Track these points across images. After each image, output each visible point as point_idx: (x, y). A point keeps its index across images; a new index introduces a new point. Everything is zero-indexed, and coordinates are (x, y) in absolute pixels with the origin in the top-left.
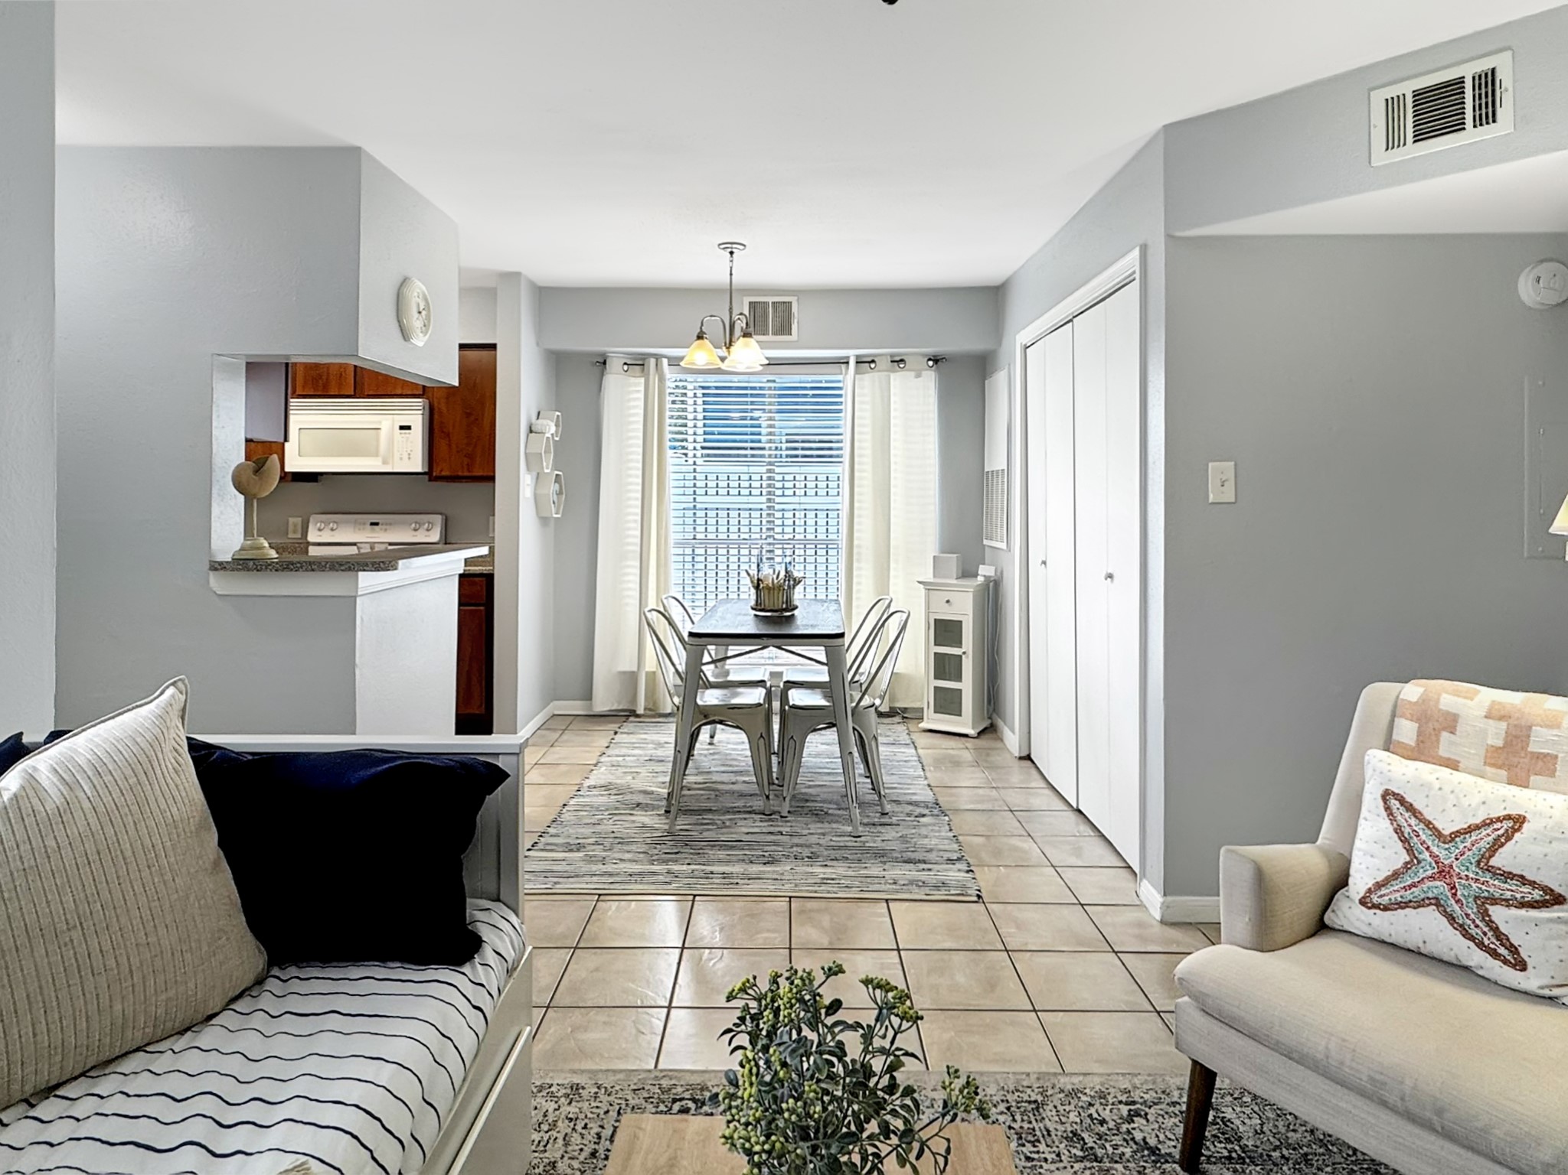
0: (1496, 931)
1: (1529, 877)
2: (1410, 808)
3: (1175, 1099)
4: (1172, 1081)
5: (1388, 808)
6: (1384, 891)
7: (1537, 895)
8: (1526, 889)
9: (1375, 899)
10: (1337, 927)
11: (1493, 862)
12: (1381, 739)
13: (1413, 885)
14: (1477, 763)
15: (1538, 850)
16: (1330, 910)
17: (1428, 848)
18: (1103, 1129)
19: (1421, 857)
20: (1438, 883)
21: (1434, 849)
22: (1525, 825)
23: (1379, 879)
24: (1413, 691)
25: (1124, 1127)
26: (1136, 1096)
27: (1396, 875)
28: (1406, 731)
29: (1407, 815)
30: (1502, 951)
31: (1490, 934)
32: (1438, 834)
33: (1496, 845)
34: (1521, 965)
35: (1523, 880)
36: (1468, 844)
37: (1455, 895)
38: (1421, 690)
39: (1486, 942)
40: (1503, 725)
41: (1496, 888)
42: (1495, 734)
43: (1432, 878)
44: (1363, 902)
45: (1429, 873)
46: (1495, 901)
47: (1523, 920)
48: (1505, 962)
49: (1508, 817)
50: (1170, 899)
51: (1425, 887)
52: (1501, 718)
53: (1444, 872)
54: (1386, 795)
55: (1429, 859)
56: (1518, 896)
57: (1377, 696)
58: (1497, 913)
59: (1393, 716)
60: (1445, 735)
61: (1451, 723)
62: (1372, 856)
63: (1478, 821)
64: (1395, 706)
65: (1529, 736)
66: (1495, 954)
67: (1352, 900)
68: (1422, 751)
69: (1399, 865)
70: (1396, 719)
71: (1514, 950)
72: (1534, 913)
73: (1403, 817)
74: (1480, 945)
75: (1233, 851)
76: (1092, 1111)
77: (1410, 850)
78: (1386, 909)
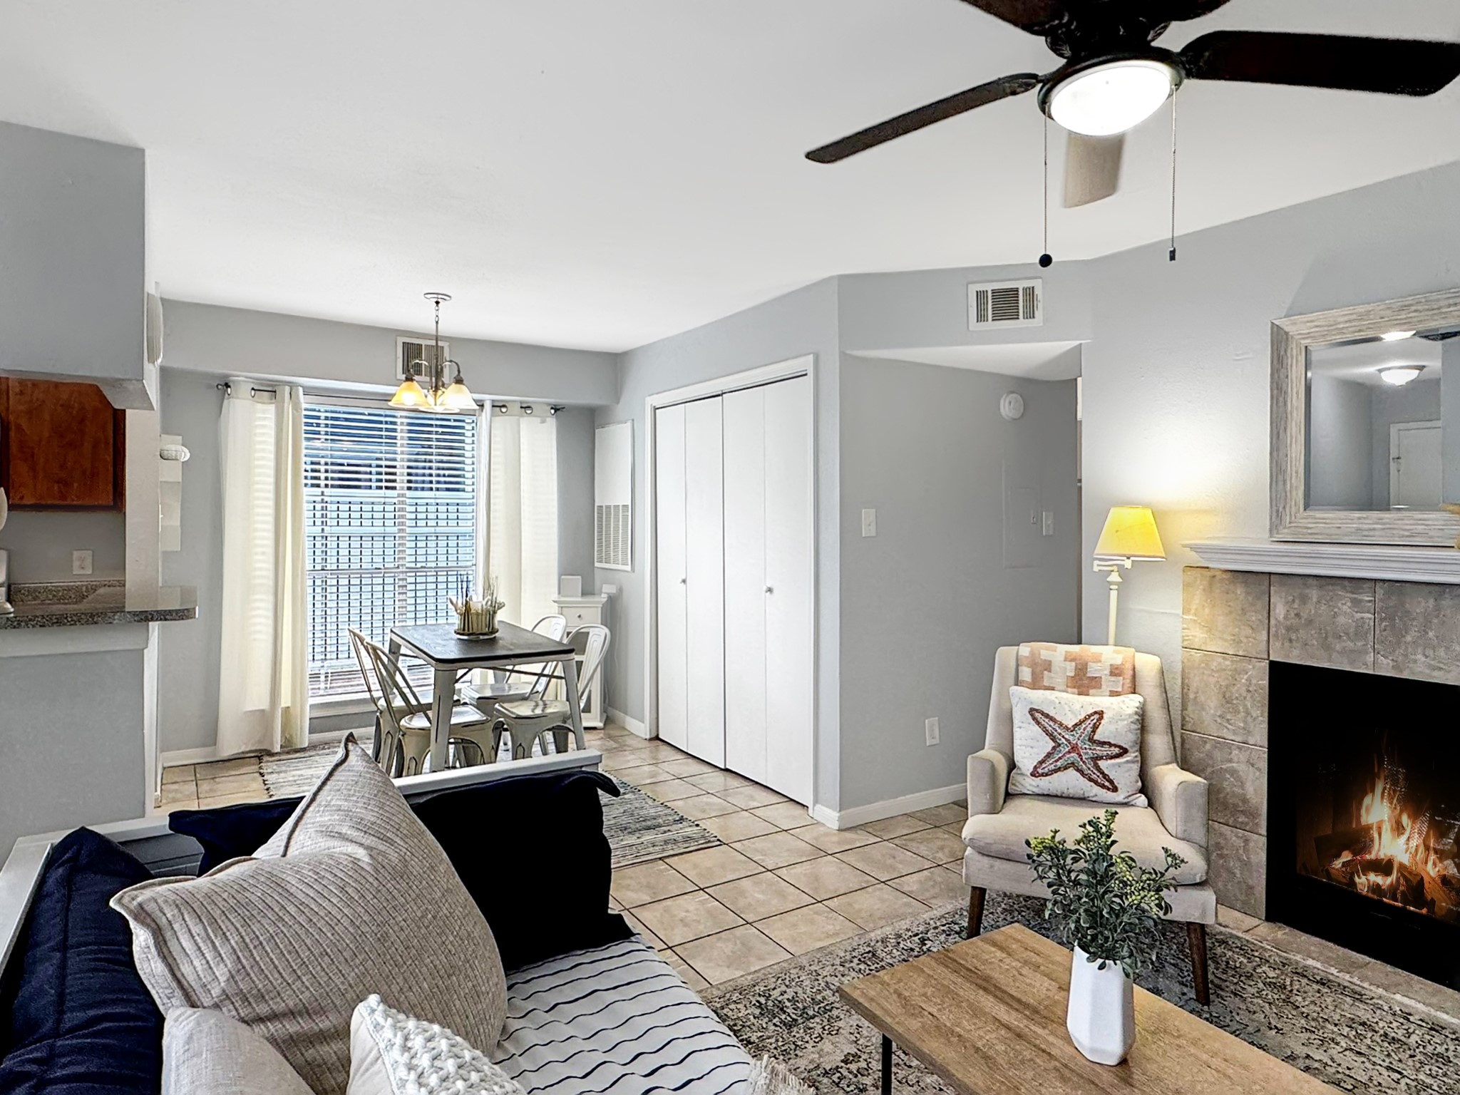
0: (1103, 773)
1: (1113, 742)
2: (1047, 716)
3: (934, 925)
4: (924, 916)
5: (1034, 719)
6: (1044, 765)
7: (1117, 750)
8: (1113, 748)
9: (1040, 771)
10: (1016, 792)
11: (1096, 737)
12: (1012, 680)
13: (1060, 758)
14: (1064, 687)
15: (1112, 728)
16: (1010, 784)
17: (1063, 737)
18: (916, 953)
19: (1060, 742)
20: (1072, 755)
21: (1067, 737)
22: (1104, 715)
23: (1040, 759)
24: (1025, 649)
25: (924, 948)
26: (915, 930)
27: (1049, 755)
28: (1026, 674)
29: (1047, 720)
30: (1107, 784)
31: (1101, 776)
32: (1067, 728)
33: (1095, 728)
34: (1115, 789)
35: (1110, 744)
36: (1082, 730)
37: (1081, 759)
38: (1029, 649)
39: (1099, 781)
40: (1074, 664)
41: (1100, 751)
42: (1070, 669)
43: (1069, 752)
44: (1033, 775)
45: (1067, 750)
46: (1101, 758)
47: (1114, 765)
48: (1109, 789)
49: (1096, 713)
50: (843, 812)
51: (1066, 758)
52: (1071, 661)
53: (1074, 748)
54: (1032, 711)
55: (1065, 742)
56: (1110, 753)
57: (1006, 655)
58: (1102, 764)
59: (1018, 666)
60: (1046, 672)
61: (1048, 666)
62: (1032, 747)
63: (1082, 717)
64: (1017, 660)
65: (1087, 669)
66: (1103, 786)
67: (1027, 776)
68: (1035, 684)
69: (1049, 749)
70: (1020, 668)
71: (1111, 782)
72: (1118, 760)
73: (1045, 722)
74: (1096, 783)
75: (976, 757)
76: (902, 946)
77: (1053, 739)
78: (1047, 775)
